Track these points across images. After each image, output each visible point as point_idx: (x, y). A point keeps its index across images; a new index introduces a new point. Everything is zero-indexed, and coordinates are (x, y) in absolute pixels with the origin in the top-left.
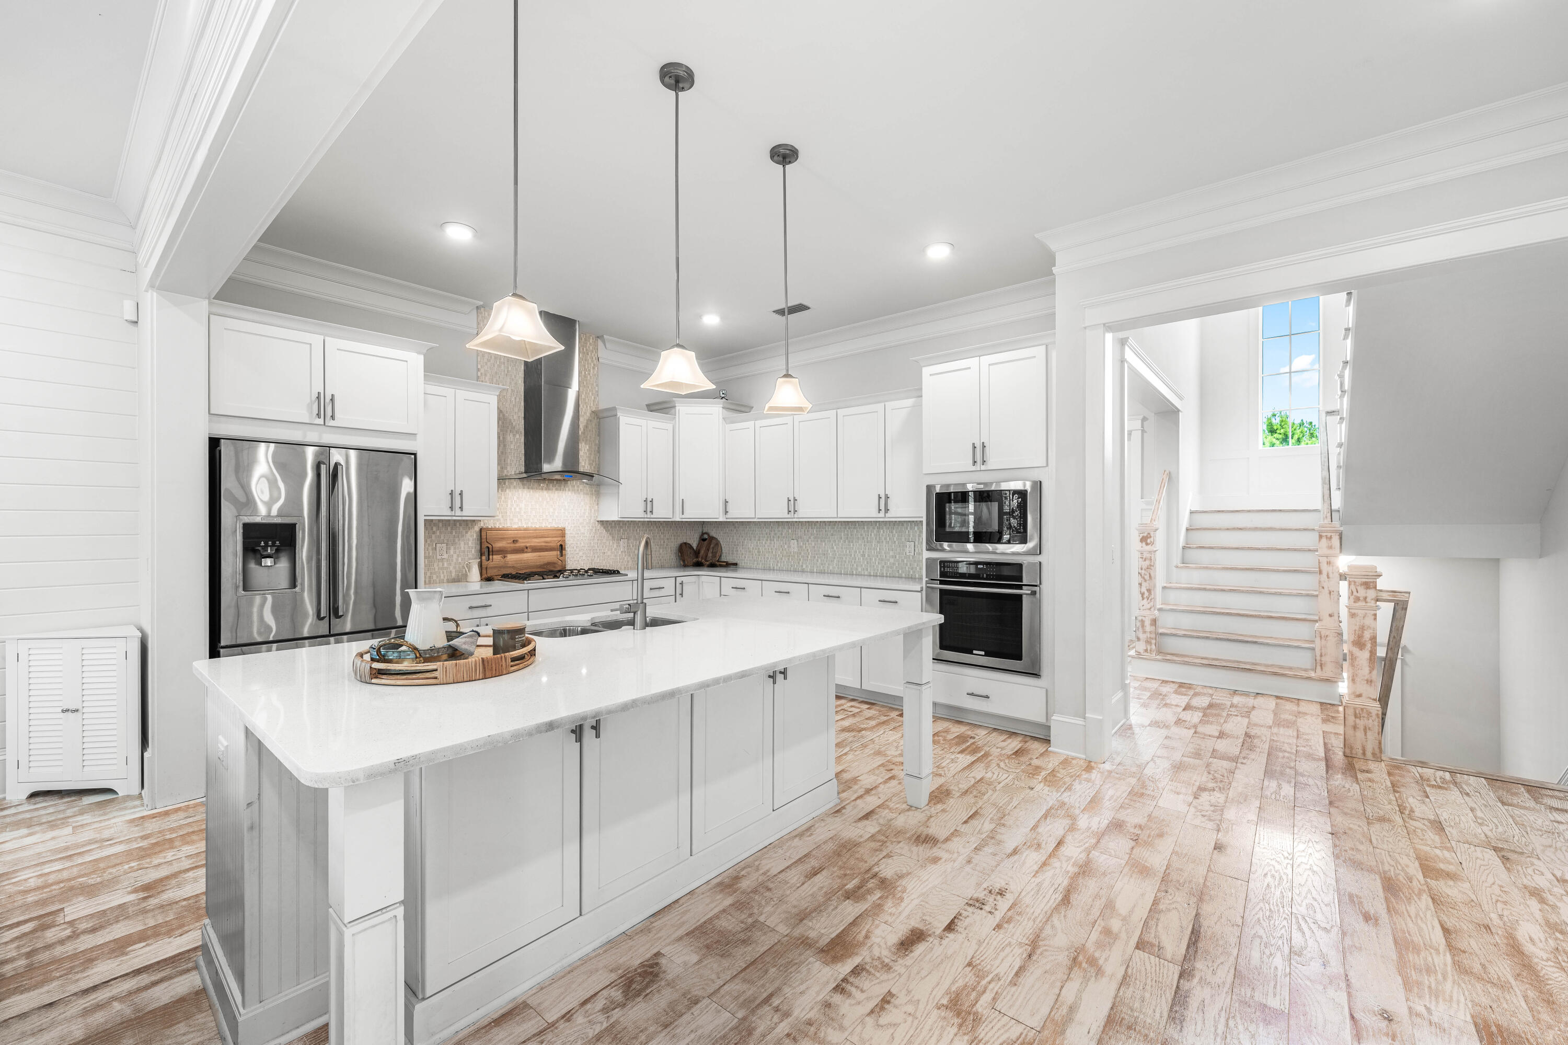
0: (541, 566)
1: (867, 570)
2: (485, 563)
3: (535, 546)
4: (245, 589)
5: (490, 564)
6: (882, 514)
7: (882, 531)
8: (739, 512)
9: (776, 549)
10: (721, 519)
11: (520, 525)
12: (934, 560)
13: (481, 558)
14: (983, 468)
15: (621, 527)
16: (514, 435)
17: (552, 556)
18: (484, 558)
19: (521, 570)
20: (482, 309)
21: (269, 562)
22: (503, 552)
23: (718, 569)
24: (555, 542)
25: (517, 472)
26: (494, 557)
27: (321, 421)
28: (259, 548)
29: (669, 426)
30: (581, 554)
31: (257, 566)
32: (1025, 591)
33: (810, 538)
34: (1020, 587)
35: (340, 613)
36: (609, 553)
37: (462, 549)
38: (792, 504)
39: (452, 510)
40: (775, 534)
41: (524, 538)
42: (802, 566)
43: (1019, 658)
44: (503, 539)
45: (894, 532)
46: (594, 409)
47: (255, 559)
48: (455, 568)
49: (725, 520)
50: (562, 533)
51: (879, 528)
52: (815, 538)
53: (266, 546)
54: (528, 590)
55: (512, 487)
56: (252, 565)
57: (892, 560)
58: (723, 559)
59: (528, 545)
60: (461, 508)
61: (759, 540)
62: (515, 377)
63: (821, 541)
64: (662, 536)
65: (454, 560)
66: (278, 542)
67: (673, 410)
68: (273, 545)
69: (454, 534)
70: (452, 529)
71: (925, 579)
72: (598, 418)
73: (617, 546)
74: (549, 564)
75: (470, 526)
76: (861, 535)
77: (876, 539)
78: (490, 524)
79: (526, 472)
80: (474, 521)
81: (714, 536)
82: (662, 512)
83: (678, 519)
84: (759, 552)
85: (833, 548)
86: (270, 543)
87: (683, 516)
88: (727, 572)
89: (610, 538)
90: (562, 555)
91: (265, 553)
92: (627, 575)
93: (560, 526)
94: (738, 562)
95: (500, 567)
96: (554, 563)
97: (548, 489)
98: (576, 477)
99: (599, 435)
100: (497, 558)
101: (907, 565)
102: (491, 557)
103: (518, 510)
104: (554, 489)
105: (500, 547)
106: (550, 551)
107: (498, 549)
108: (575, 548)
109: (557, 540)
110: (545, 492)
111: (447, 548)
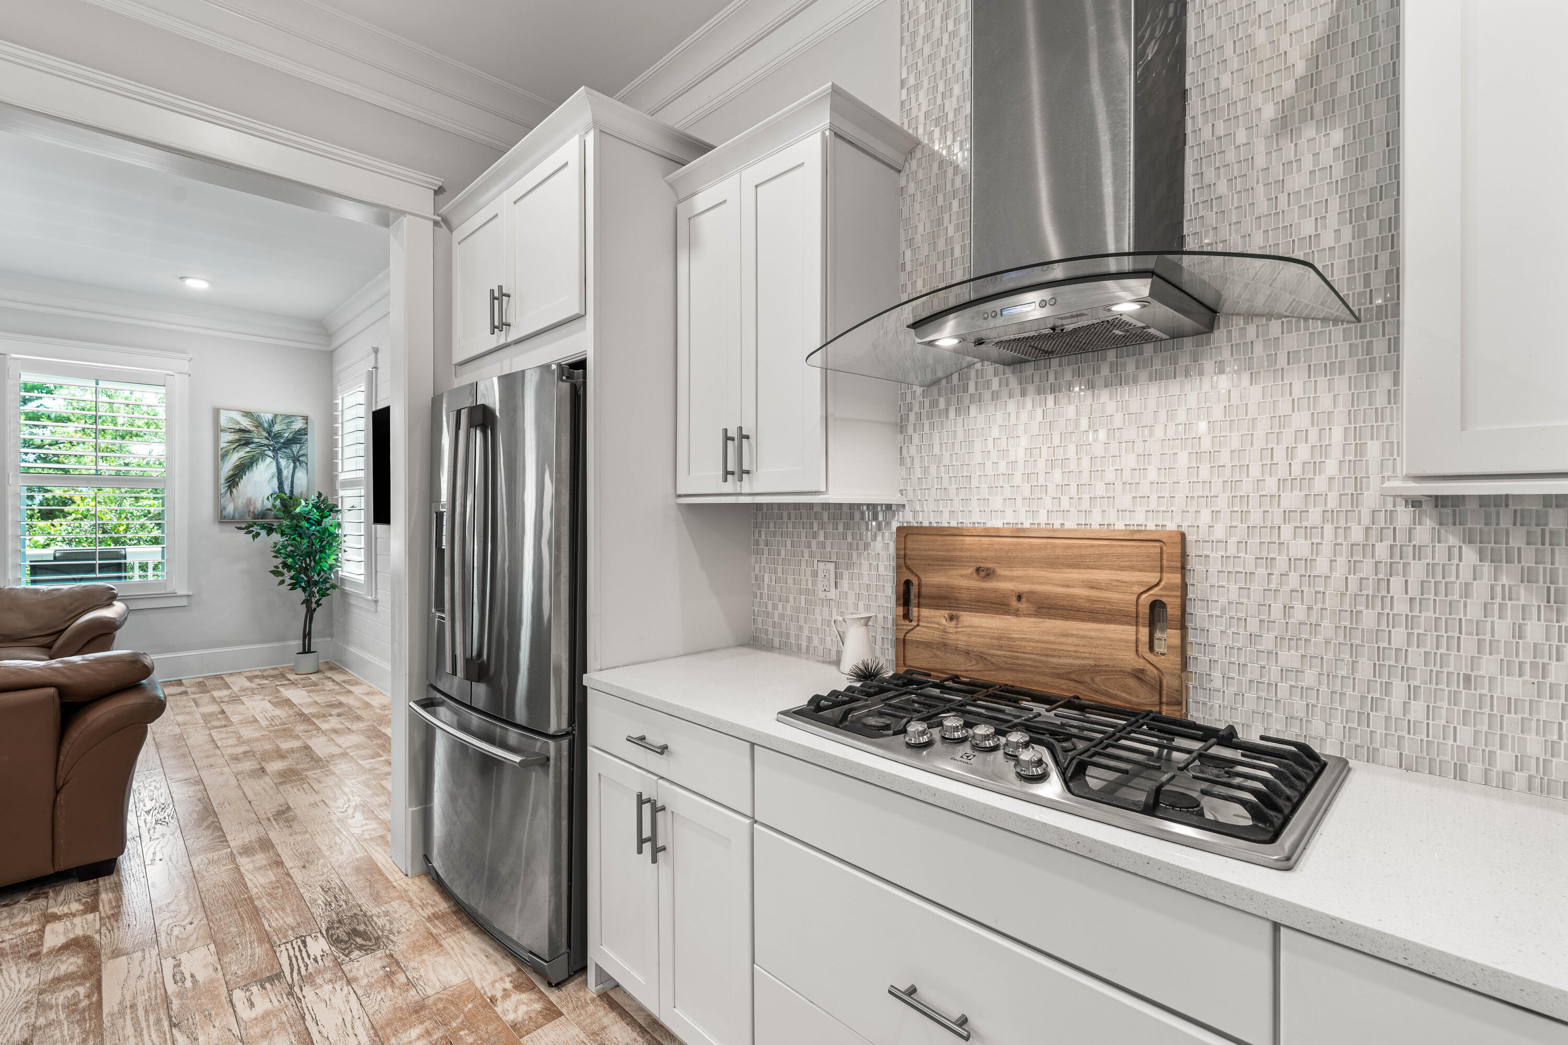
0: (1067, 674)
2: (902, 626)
5: (916, 631)
11: (1010, 518)
13: (899, 611)
18: (903, 609)
19: (1002, 670)
22: (952, 602)
24: (1125, 587)
26: (925, 612)
37: (866, 580)
39: (726, 480)
44: (948, 560)
50: (1177, 553)
55: (987, 395)
59: (1025, 588)
65: (849, 609)
69: (849, 539)
70: (847, 527)
74: (1101, 671)
90: (1168, 647)
93: (1170, 524)
95: (938, 647)
97: (1118, 380)
100: (930, 617)
102: (914, 611)
103: (1002, 468)
104: (1143, 375)
105: (939, 587)
106: (1108, 621)
107: (934, 591)
108: (1253, 626)
109: (1139, 583)
110: (1104, 396)
111: (836, 573)
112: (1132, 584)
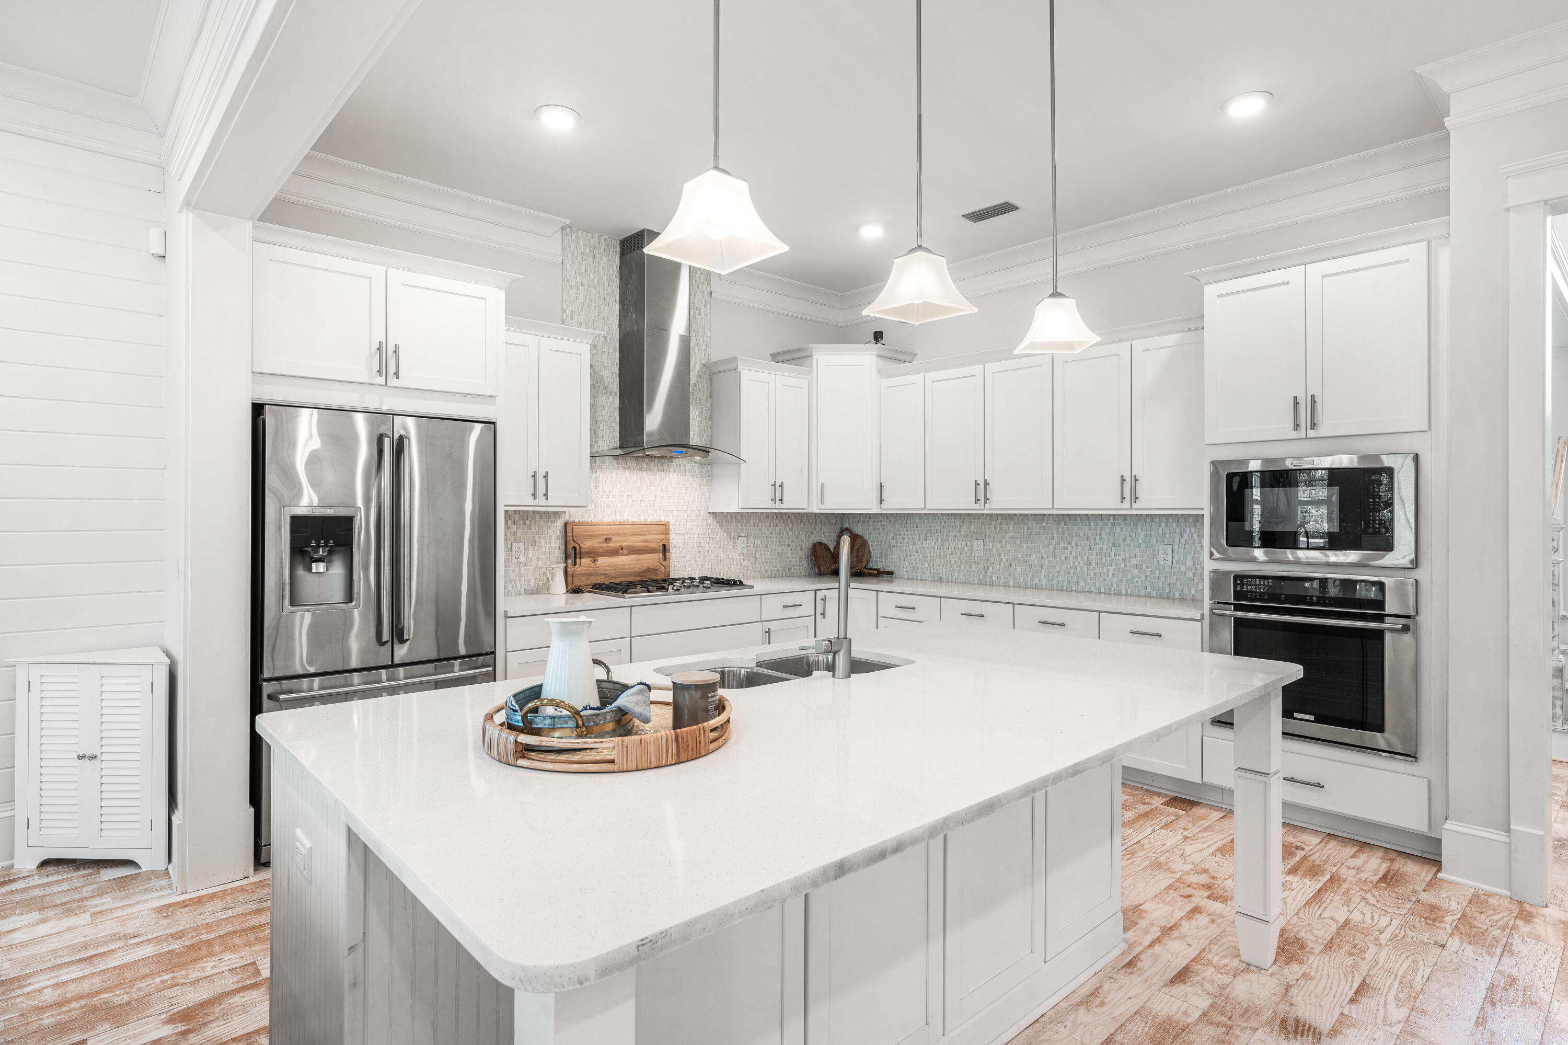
0: (639, 574)
1: (1094, 584)
2: (571, 569)
3: (632, 546)
4: (292, 603)
5: (578, 570)
6: (1126, 504)
7: (1118, 529)
8: (897, 502)
9: (951, 553)
10: (875, 510)
11: (613, 518)
12: (1226, 573)
13: (566, 562)
14: (1311, 434)
15: (738, 521)
16: (607, 398)
17: (651, 560)
18: (569, 562)
19: (615, 578)
20: (569, 230)
21: (321, 567)
22: (593, 554)
23: (867, 579)
24: (655, 541)
25: (611, 447)
26: (583, 560)
27: (381, 380)
28: (309, 549)
29: (804, 383)
30: (688, 557)
31: (306, 573)
32: (1389, 623)
33: (1004, 537)
34: (1380, 618)
35: (405, 638)
36: (723, 556)
37: (543, 550)
38: (983, 489)
39: (535, 498)
40: (950, 532)
41: (619, 535)
42: (991, 577)
43: (1380, 728)
44: (592, 536)
45: (1139, 530)
46: (705, 362)
47: (304, 563)
48: (534, 575)
49: (880, 512)
50: (665, 528)
51: (1113, 524)
52: (1011, 537)
53: (318, 546)
54: (631, 607)
55: (604, 466)
56: (301, 572)
57: (1135, 572)
58: (872, 565)
59: (623, 544)
60: (546, 495)
61: (926, 540)
62: (608, 319)
63: (1021, 542)
64: (790, 534)
65: (534, 566)
66: (331, 542)
67: (808, 361)
68: (326, 545)
69: (533, 529)
70: (531, 523)
71: (1207, 603)
72: (712, 374)
73: (734, 547)
74: (649, 570)
75: (552, 519)
76: (1085, 534)
77: (1109, 540)
78: (576, 516)
79: (621, 447)
80: (557, 512)
81: (859, 533)
82: (795, 502)
83: (815, 510)
84: (925, 556)
85: (1040, 552)
86: (322, 542)
87: (823, 507)
88: (878, 583)
89: (725, 535)
90: (665, 559)
91: (315, 556)
92: (752, 587)
93: (663, 519)
94: (895, 570)
95: (590, 574)
96: (656, 570)
97: (648, 469)
98: (687, 452)
99: (711, 396)
100: (585, 562)
101: (1160, 578)
102: (578, 560)
103: (611, 497)
104: (655, 469)
105: (589, 548)
106: (650, 553)
107: (586, 550)
108: (681, 549)
109: (659, 539)
110: (645, 474)
111: (524, 548)
112: (657, 539)
